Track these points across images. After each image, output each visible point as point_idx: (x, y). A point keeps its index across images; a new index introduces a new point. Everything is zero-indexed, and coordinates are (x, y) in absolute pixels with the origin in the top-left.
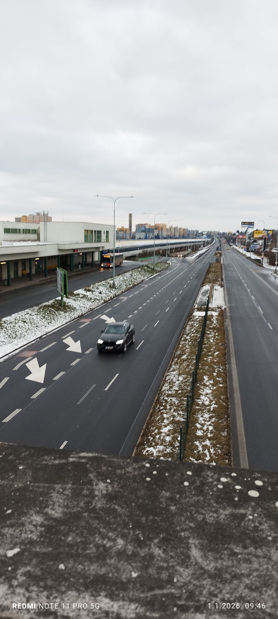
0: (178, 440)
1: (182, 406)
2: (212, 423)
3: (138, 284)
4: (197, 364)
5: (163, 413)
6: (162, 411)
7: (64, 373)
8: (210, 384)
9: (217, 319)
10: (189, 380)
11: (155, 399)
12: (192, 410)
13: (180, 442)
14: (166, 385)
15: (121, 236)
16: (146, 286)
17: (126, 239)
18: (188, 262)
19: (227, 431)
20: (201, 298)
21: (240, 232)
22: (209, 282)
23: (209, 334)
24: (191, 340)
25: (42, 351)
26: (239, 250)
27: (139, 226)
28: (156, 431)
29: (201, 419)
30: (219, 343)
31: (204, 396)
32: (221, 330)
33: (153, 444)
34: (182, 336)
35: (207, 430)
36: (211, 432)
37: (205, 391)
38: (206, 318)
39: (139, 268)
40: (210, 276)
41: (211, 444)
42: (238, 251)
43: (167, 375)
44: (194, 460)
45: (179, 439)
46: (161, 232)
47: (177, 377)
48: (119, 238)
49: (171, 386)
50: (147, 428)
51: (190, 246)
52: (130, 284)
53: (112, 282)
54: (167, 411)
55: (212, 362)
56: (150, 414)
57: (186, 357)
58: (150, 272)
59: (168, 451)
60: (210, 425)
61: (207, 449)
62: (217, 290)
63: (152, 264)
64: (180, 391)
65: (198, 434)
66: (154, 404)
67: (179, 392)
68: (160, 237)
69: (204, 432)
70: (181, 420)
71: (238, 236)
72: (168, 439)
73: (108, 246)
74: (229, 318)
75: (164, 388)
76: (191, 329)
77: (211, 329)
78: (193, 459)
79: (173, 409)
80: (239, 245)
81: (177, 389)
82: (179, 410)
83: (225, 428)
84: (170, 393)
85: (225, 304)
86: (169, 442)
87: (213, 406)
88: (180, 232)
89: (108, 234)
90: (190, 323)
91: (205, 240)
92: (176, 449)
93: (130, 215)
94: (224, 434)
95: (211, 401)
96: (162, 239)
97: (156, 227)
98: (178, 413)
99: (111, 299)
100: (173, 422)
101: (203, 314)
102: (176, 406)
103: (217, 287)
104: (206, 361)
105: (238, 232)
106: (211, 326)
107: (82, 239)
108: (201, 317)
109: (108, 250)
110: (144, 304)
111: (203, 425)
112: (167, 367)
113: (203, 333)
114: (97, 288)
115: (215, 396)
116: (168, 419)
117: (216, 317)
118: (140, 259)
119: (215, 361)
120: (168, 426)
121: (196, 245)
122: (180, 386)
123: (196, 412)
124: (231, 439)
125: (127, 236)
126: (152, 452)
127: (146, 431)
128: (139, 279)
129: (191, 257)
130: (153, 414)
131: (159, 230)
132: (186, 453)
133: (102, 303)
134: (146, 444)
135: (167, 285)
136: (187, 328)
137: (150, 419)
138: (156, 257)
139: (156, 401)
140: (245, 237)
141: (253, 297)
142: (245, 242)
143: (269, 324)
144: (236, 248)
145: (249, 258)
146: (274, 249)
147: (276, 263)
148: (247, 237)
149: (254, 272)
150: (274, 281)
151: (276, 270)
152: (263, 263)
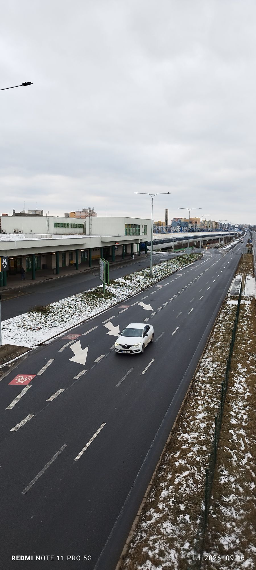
0: (212, 428)
1: (216, 393)
2: (247, 411)
3: (173, 273)
4: (231, 351)
5: (197, 399)
6: (197, 397)
7: (104, 356)
8: (244, 372)
9: (250, 308)
10: (223, 367)
11: (190, 385)
12: (226, 397)
13: (215, 430)
14: (201, 372)
15: (158, 229)
16: (181, 275)
17: (162, 232)
18: (221, 253)
20: (234, 287)
22: (242, 272)
23: (241, 322)
24: (225, 327)
25: (85, 334)
27: (174, 220)
28: (191, 417)
29: (235, 407)
30: (252, 331)
31: (237, 384)
32: (254, 318)
33: (188, 430)
34: (215, 323)
35: (241, 419)
36: (246, 421)
37: (239, 379)
38: (239, 306)
39: (174, 258)
40: (242, 266)
41: (246, 433)
43: (202, 362)
45: (214, 426)
46: (195, 226)
47: (211, 364)
48: (156, 231)
49: (205, 372)
50: (182, 413)
51: (222, 238)
52: (165, 273)
53: (149, 271)
54: (202, 397)
55: (246, 350)
56: (184, 400)
57: (220, 345)
58: (185, 263)
59: (203, 439)
60: (245, 414)
61: (241, 439)
62: (249, 280)
63: (186, 255)
64: (214, 378)
65: (232, 423)
66: (189, 390)
68: (194, 230)
69: (239, 420)
70: (215, 407)
72: (202, 426)
73: (146, 239)
75: (198, 374)
76: (224, 317)
77: (244, 317)
78: (228, 449)
79: (207, 396)
81: (211, 375)
82: (213, 397)
84: (204, 379)
86: (203, 429)
87: (248, 394)
88: (213, 225)
89: (146, 228)
90: (223, 311)
91: (236, 232)
92: (211, 437)
93: (167, 210)
95: (245, 389)
96: (196, 231)
97: (191, 221)
98: (212, 400)
99: (148, 287)
100: (207, 409)
101: (236, 302)
102: (210, 393)
103: (249, 277)
104: (240, 349)
106: (244, 314)
107: (123, 232)
108: (234, 305)
109: (146, 242)
110: (179, 292)
111: (237, 413)
112: (201, 355)
113: (237, 322)
114: (136, 277)
115: (249, 384)
116: (202, 405)
117: (249, 306)
118: (175, 251)
119: (249, 349)
120: (202, 413)
121: (228, 237)
122: (214, 373)
123: (229, 399)
125: (163, 229)
126: (187, 439)
127: (181, 417)
128: (174, 269)
129: (224, 249)
130: (188, 400)
131: (193, 224)
132: (221, 442)
133: (140, 290)
134: (181, 429)
135: (201, 275)
136: (220, 316)
137: (185, 405)
138: (190, 249)
139: (191, 387)
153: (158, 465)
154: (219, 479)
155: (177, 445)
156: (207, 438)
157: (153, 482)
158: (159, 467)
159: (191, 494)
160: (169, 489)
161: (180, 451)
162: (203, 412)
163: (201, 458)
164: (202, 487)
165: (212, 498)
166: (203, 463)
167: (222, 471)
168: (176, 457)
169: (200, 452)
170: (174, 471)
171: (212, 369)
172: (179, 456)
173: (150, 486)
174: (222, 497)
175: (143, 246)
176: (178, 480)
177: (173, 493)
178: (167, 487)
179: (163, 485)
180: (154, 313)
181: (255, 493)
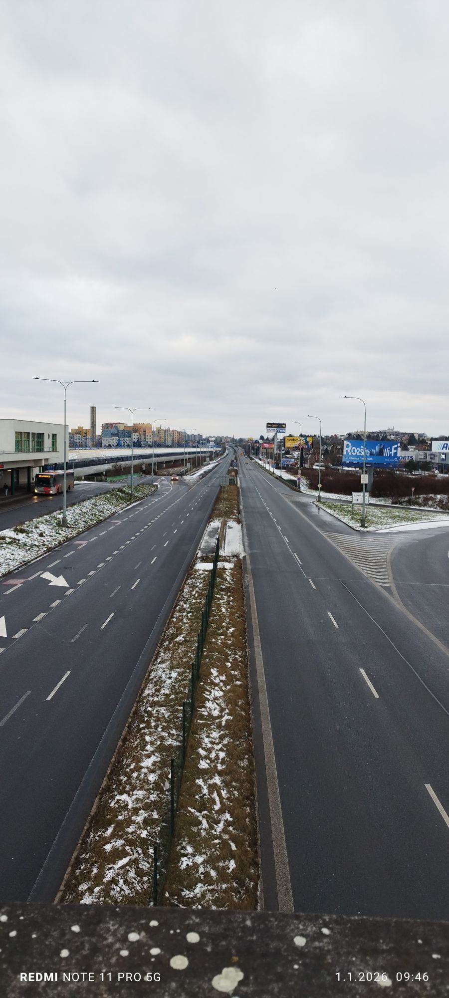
0: (168, 779)
1: (175, 720)
2: (224, 746)
3: (106, 519)
4: (200, 649)
5: (145, 734)
6: (143, 731)
8: (221, 681)
9: (232, 575)
10: (187, 676)
11: (132, 712)
12: (192, 726)
13: (172, 782)
14: (150, 688)
15: (78, 441)
16: (119, 522)
17: (86, 446)
18: (186, 484)
19: (247, 758)
20: (207, 541)
21: (265, 438)
22: (220, 516)
23: (219, 599)
24: (192, 609)
26: (265, 466)
27: (107, 427)
28: (133, 766)
29: (206, 740)
30: (235, 613)
31: (211, 702)
32: (239, 591)
33: (128, 788)
34: (177, 603)
35: (216, 759)
36: (223, 763)
37: (212, 694)
38: (215, 573)
39: (107, 493)
40: (222, 506)
41: (223, 781)
42: (262, 467)
43: (152, 670)
44: (195, 811)
45: (170, 776)
46: (143, 436)
47: (168, 672)
48: (74, 445)
49: (158, 687)
50: (118, 761)
51: (189, 459)
52: (91, 520)
53: (61, 516)
54: (152, 730)
55: (225, 645)
56: (122, 737)
57: (183, 639)
58: (125, 500)
59: (153, 799)
60: (221, 750)
61: (215, 792)
62: (232, 528)
63: (129, 487)
64: (173, 696)
65: (201, 767)
66: (129, 720)
67: (171, 697)
68: (142, 443)
69: (212, 761)
70: (174, 744)
71: (261, 444)
72: (152, 777)
73: (55, 458)
74: (250, 572)
75: (147, 692)
76: (191, 591)
77: (222, 590)
78: (193, 810)
79: (161, 727)
80: (264, 457)
81: (167, 692)
82: (171, 728)
83: (244, 754)
84: (156, 699)
85: (245, 551)
86: (153, 783)
87: (226, 717)
88: (173, 436)
89: (56, 439)
90: (190, 581)
91: (212, 449)
92: (165, 795)
93: (93, 409)
94: (244, 763)
95: (222, 710)
96: (144, 447)
97: (136, 429)
98: (169, 733)
99: (60, 544)
100: (161, 749)
101: (210, 566)
102: (165, 722)
103: (232, 523)
104: (215, 643)
105: (262, 438)
106: (223, 585)
107: (11, 446)
108: (207, 571)
109: (55, 464)
110: (116, 552)
111: (209, 751)
112: (152, 658)
113: (210, 598)
114: (36, 527)
115: (228, 701)
116: (152, 743)
117: (230, 571)
118: (109, 479)
119: (229, 642)
120: (153, 756)
121: (198, 457)
122: (172, 688)
123: (197, 729)
124: (254, 771)
125: (88, 441)
126: (126, 803)
127: (116, 767)
128: (108, 512)
129: (191, 477)
130: (127, 737)
131: (139, 433)
132: (183, 800)
133: (44, 551)
134: (115, 789)
135: (153, 521)
136: (185, 590)
137: (123, 746)
138: (135, 476)
139: (134, 714)
140: (273, 446)
141: (286, 539)
142: (272, 454)
143: (310, 580)
144: (260, 462)
145: (280, 478)
146: (316, 464)
147: (320, 486)
148: (275, 446)
149: (287, 500)
150: (317, 514)
151: (319, 496)
152: (301, 486)
153: (75, 854)
154: (179, 862)
155: (109, 816)
156: (160, 797)
157: (65, 885)
158: (77, 858)
159: (131, 895)
160: (93, 892)
161: (113, 825)
162: (154, 755)
163: (149, 833)
164: (151, 880)
165: (167, 895)
166: (152, 839)
167: (184, 848)
168: (106, 835)
169: (147, 822)
170: (103, 861)
171: (169, 681)
172: (111, 833)
173: (60, 894)
174: (183, 891)
176: (109, 875)
177: (102, 899)
178: (90, 890)
179: (83, 887)
180: (71, 591)
181: (236, 876)
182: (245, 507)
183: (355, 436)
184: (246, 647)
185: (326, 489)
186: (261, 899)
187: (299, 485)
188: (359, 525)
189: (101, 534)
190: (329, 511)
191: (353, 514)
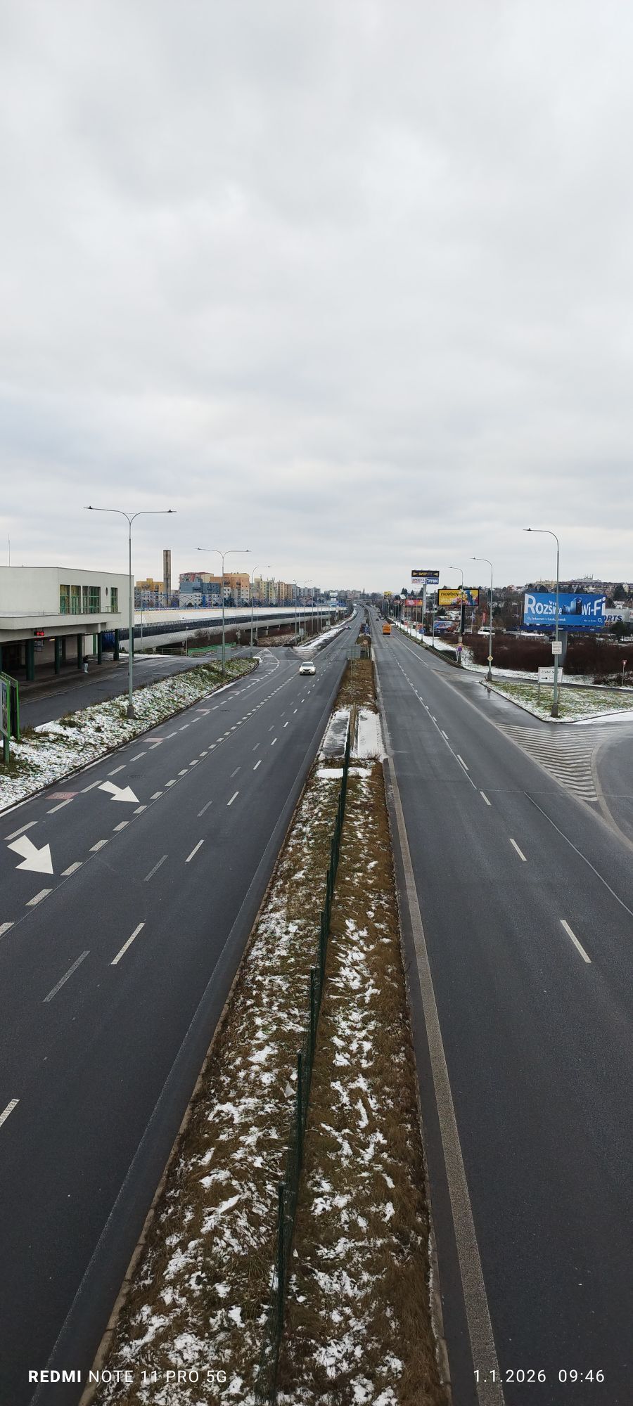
0: (291, 1081)
1: (298, 995)
2: (370, 1032)
3: (188, 707)
4: (329, 891)
5: (254, 1015)
6: (251, 1010)
7: (10, 924)
8: (362, 938)
9: (370, 786)
10: (312, 931)
11: (234, 982)
12: (322, 1003)
13: (298, 1085)
14: (260, 947)
15: (146, 599)
16: (207, 711)
17: (157, 605)
18: (300, 659)
19: (404, 1051)
20: (332, 738)
21: (409, 592)
22: (349, 702)
23: (352, 820)
24: (314, 834)
26: (410, 633)
27: (187, 578)
28: (238, 1061)
29: (344, 1024)
30: (377, 839)
31: (347, 969)
32: (380, 808)
33: (232, 1094)
34: (292, 826)
35: (358, 1053)
36: (369, 1058)
37: (349, 957)
38: (345, 783)
39: (188, 670)
40: (349, 688)
41: (370, 1086)
42: (406, 634)
43: (262, 922)
44: (332, 1128)
45: (294, 1077)
46: (236, 591)
47: (283, 925)
48: (141, 604)
49: (270, 946)
50: (217, 1054)
51: (302, 623)
52: (168, 708)
53: (125, 703)
54: (263, 1009)
55: (364, 885)
56: (221, 1019)
57: (304, 877)
58: (215, 681)
59: (269, 1110)
60: (366, 1039)
61: (360, 1101)
62: (366, 719)
63: (219, 662)
64: (293, 960)
65: (338, 1064)
66: (231, 994)
67: (289, 961)
68: (236, 601)
69: (353, 1055)
70: (297, 1030)
71: (404, 601)
72: (267, 1078)
73: (117, 622)
74: (394, 781)
75: (254, 953)
76: (312, 809)
77: (356, 807)
78: (328, 1128)
79: (276, 1004)
80: (408, 620)
81: (284, 953)
82: (292, 1007)
83: (400, 1045)
84: (268, 964)
85: (386, 751)
86: (269, 1087)
87: (371, 991)
88: (279, 592)
89: (116, 595)
90: (310, 795)
91: (334, 609)
92: (287, 1104)
93: (167, 554)
94: (399, 1059)
95: (364, 980)
96: (239, 606)
97: (227, 581)
98: (289, 1014)
99: (125, 742)
100: (278, 1037)
101: (338, 773)
102: (283, 997)
103: (365, 712)
104: (350, 883)
105: (404, 592)
106: (357, 800)
107: (55, 605)
108: (333, 780)
109: (116, 630)
110: (204, 754)
111: (349, 1040)
112: (260, 905)
113: (341, 818)
114: (92, 719)
115: (373, 968)
116: (265, 1028)
117: (367, 780)
118: (191, 652)
119: (370, 882)
120: (266, 1047)
121: (315, 621)
122: (291, 947)
123: (329, 1008)
124: (414, 1070)
125: (160, 599)
126: (230, 1116)
127: (215, 1062)
128: (191, 697)
129: (306, 647)
130: (229, 1020)
131: (232, 588)
132: (313, 1113)
133: (103, 752)
134: (214, 1094)
135: (254, 710)
136: (303, 807)
137: (223, 1031)
138: (228, 647)
139: (237, 986)
140: (420, 603)
141: (444, 735)
142: (420, 614)
143: (482, 793)
144: (402, 626)
145: (431, 649)
146: (483, 628)
147: (490, 658)
148: (424, 603)
149: (442, 679)
150: (486, 698)
151: (490, 674)
152: (462, 660)
153: (159, 1191)
154: (311, 1205)
155: (206, 1136)
156: (279, 1108)
157: (146, 1237)
158: (162, 1196)
159: (242, 1254)
160: (187, 1249)
161: (213, 1149)
162: (269, 1045)
163: (265, 1160)
164: (271, 1232)
165: (296, 1254)
166: (271, 1171)
167: (318, 1184)
168: (203, 1164)
169: (263, 1145)
170: (200, 1203)
171: (286, 938)
172: (211, 1161)
173: (138, 1250)
174: (319, 1249)
175: (109, 641)
176: (210, 1223)
177: (200, 1259)
178: (183, 1245)
179: (173, 1240)
180: (142, 808)
181: (395, 1227)
182: (383, 690)
183: (538, 588)
184: (394, 889)
185: (499, 663)
186: (434, 1262)
187: (460, 659)
188: (548, 714)
189: (182, 729)
190: (504, 694)
191: (540, 699)
